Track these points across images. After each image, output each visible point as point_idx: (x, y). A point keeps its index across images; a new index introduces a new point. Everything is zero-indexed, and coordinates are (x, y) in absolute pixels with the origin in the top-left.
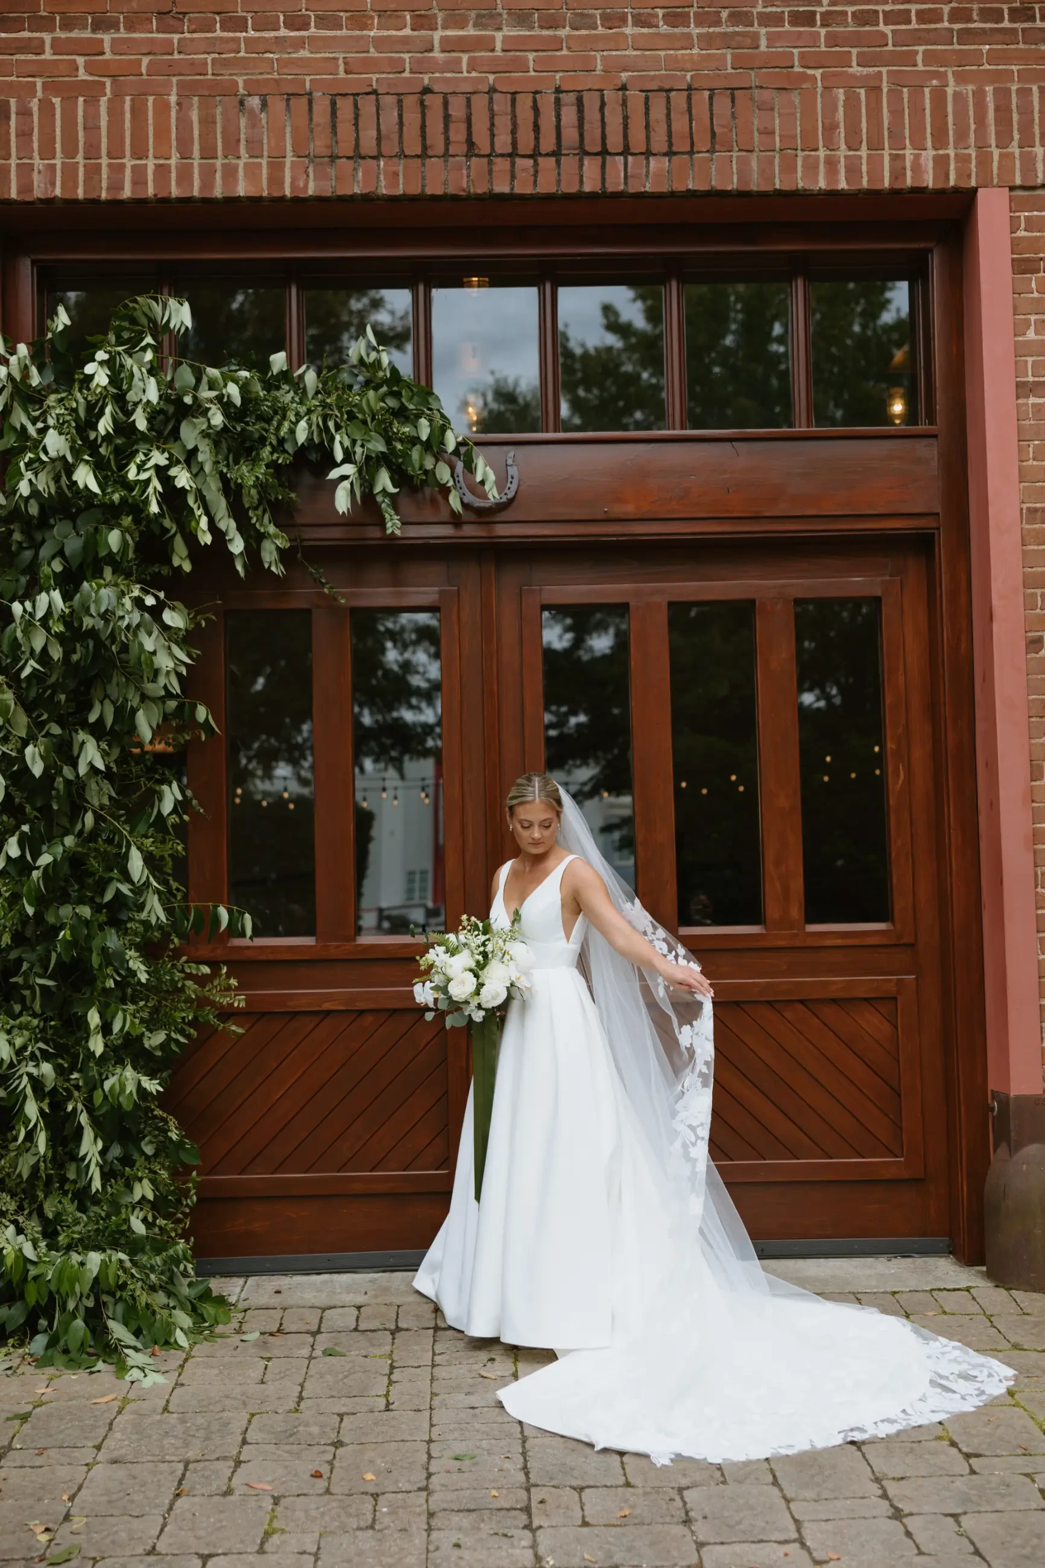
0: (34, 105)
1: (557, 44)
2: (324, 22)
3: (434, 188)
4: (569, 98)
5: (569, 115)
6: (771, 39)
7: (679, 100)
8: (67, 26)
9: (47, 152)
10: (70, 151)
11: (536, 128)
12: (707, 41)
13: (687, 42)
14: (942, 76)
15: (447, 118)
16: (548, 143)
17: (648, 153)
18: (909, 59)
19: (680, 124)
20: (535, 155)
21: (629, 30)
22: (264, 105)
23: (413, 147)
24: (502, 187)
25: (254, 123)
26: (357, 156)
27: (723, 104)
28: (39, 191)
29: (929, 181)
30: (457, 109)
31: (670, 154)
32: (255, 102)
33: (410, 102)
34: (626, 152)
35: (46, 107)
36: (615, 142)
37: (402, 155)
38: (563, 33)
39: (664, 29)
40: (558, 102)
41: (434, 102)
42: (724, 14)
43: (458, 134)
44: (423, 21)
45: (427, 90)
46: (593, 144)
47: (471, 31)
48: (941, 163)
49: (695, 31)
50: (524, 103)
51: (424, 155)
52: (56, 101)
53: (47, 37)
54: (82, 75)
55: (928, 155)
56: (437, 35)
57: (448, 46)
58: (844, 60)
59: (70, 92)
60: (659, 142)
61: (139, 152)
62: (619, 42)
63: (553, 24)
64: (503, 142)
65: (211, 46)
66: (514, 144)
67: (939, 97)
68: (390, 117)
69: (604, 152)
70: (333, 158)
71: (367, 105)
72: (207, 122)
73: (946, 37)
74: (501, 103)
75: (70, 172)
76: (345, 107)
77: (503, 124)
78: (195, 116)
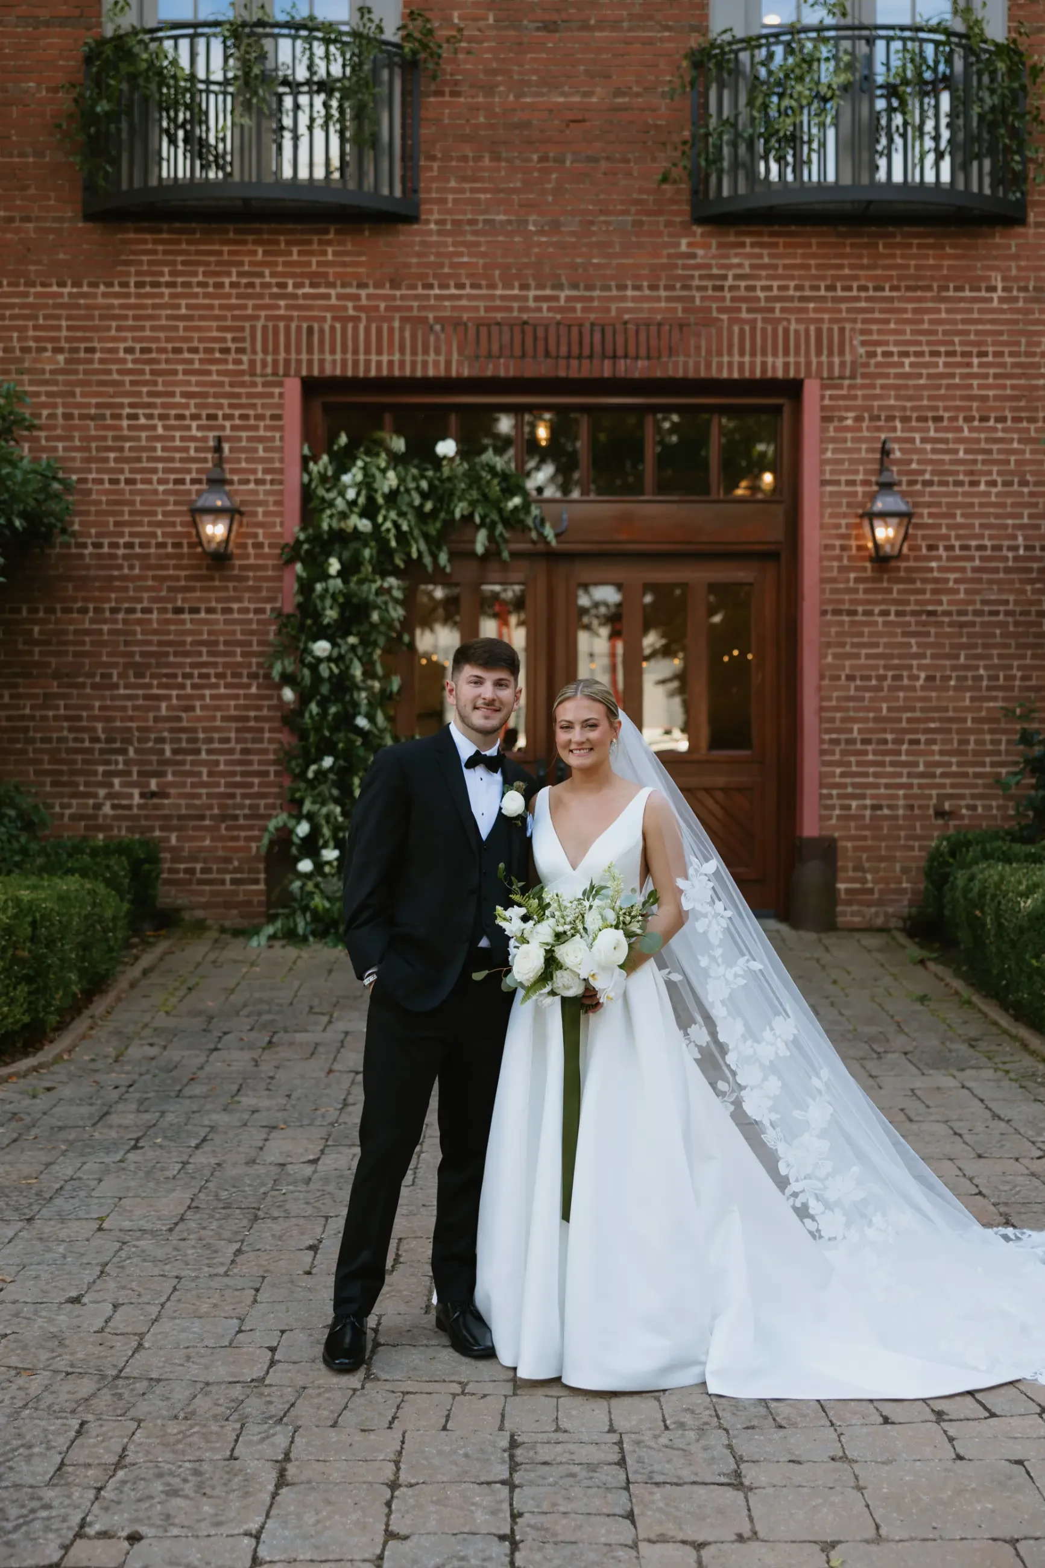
0: (327, 327)
1: (591, 299)
2: (473, 286)
3: (528, 374)
4: (598, 329)
5: (597, 337)
6: (703, 298)
7: (653, 329)
8: (343, 286)
9: (333, 351)
10: (344, 350)
11: (581, 343)
12: (669, 299)
13: (658, 299)
14: (788, 320)
15: (535, 338)
16: (586, 351)
17: (637, 358)
18: (772, 310)
19: (654, 342)
20: (580, 357)
21: (630, 293)
22: (443, 329)
23: (518, 352)
24: (562, 374)
25: (437, 338)
26: (490, 356)
27: (676, 334)
28: (328, 372)
29: (780, 374)
30: (540, 333)
31: (649, 358)
32: (438, 328)
33: (517, 330)
34: (626, 356)
35: (333, 329)
36: (620, 352)
37: (512, 356)
38: (596, 293)
39: (647, 292)
40: (592, 332)
41: (529, 329)
42: (678, 285)
43: (541, 345)
44: (524, 287)
45: (525, 323)
46: (609, 351)
47: (548, 292)
48: (786, 365)
49: (663, 293)
50: (575, 331)
51: (523, 356)
52: (338, 326)
53: (333, 292)
54: (351, 312)
55: (780, 361)
56: (532, 293)
57: (537, 299)
58: (739, 310)
59: (344, 320)
60: (643, 352)
61: (379, 352)
62: (623, 299)
63: (590, 287)
64: (564, 350)
65: (416, 297)
66: (569, 351)
67: (786, 331)
68: (506, 337)
69: (614, 357)
70: (477, 357)
71: (495, 330)
72: (414, 337)
73: (791, 299)
74: (563, 330)
75: (344, 362)
76: (484, 331)
77: (564, 341)
78: (407, 334)
